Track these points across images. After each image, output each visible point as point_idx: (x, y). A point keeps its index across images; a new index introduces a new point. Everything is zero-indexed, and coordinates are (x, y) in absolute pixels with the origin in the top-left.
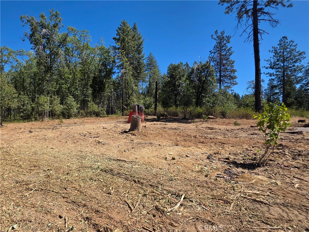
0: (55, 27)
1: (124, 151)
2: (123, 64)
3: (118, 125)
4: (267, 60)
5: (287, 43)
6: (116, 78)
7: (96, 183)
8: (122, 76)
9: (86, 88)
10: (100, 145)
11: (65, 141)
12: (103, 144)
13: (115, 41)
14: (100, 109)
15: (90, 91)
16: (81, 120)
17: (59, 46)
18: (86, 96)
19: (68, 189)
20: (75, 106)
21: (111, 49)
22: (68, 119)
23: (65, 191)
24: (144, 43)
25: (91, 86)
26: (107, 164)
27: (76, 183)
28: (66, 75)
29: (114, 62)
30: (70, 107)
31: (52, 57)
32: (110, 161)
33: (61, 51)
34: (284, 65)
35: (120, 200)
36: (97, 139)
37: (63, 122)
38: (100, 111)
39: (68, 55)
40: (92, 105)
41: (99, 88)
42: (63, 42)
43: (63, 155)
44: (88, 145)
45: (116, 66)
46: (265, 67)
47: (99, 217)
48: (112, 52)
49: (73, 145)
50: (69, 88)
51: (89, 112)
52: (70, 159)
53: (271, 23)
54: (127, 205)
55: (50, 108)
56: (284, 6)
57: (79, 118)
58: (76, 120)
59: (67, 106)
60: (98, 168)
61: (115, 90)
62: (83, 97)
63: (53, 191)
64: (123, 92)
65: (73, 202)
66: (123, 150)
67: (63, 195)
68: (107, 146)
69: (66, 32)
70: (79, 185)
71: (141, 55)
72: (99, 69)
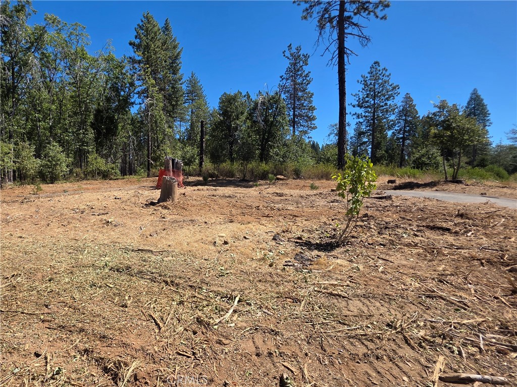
0: (17, 11)
1: (150, 235)
2: (147, 90)
3: (140, 192)
4: (354, 94)
5: (379, 71)
6: (137, 112)
7: (101, 291)
8: (147, 110)
9: (83, 129)
10: (110, 227)
11: (46, 223)
12: (115, 226)
13: (133, 48)
14: (110, 165)
15: (91, 134)
16: (76, 185)
17: (29, 49)
18: (83, 143)
19: (51, 306)
20: (64, 161)
21: (126, 61)
22: (52, 183)
23: (46, 310)
24: (182, 55)
25: (93, 125)
26: (122, 259)
27: (66, 295)
28: (45, 105)
29: (132, 84)
30: (54, 163)
31: (16, 70)
32: (126, 252)
33: (34, 59)
34: (374, 102)
35: (142, 314)
36: (104, 217)
37: (41, 190)
38: (110, 170)
39: (48, 67)
40: (96, 159)
41: (106, 129)
42: (37, 41)
43: (42, 248)
44: (89, 228)
45: (135, 92)
46: (351, 104)
47: (107, 346)
48: (128, 67)
49: (60, 230)
50: (51, 128)
51: (91, 172)
52: (55, 254)
53: (361, 40)
54: (153, 321)
55: (15, 164)
56: (377, 17)
57: (71, 182)
58: (67, 185)
59: (49, 161)
60: (106, 266)
61: (135, 133)
62: (79, 145)
63: (22, 313)
64: (149, 138)
65: (60, 327)
66: (149, 233)
67: (42, 317)
68: (121, 229)
70: (71, 297)
71: (178, 76)
72: (106, 97)
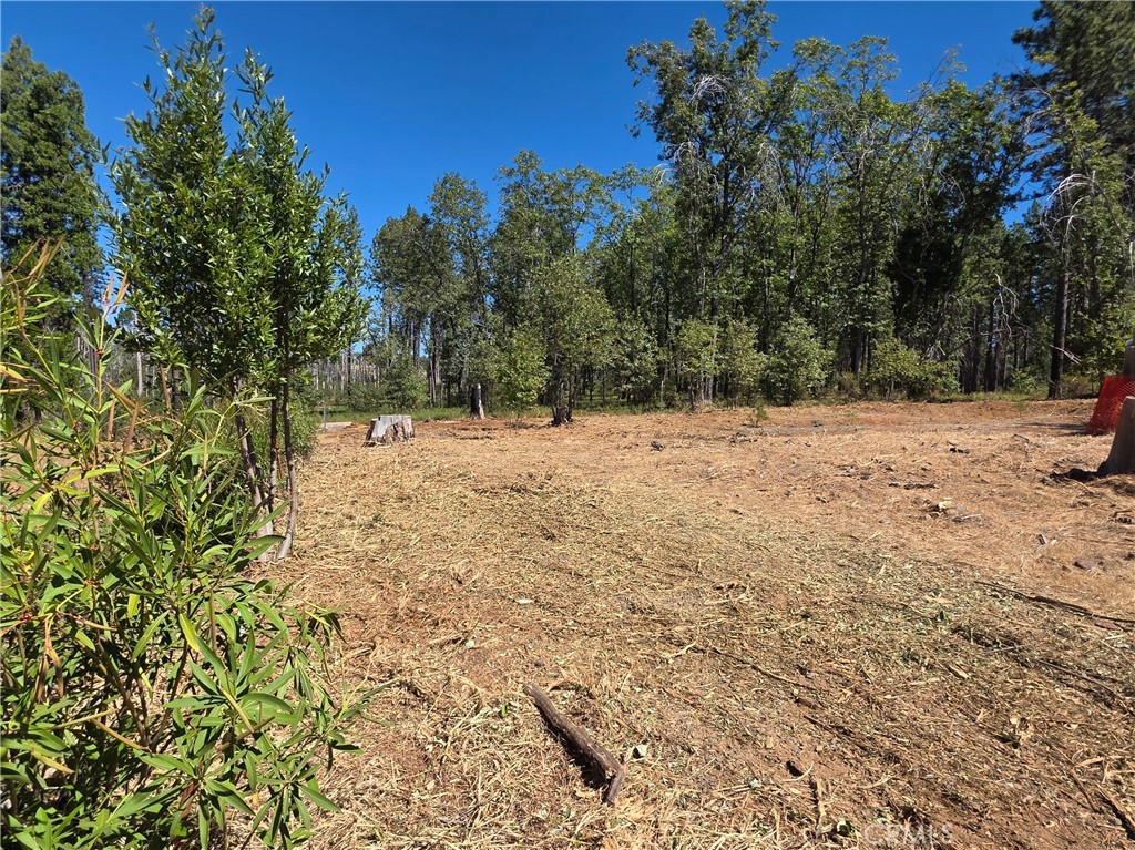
0: (743, 57)
1: (1076, 564)
2: (1067, 152)
3: (1032, 439)
6: (1021, 220)
7: (934, 680)
8: (1059, 209)
9: (866, 281)
10: (941, 521)
11: (783, 490)
12: (958, 521)
13: (1026, 47)
14: (932, 365)
15: (885, 291)
16: (841, 412)
17: (758, 127)
18: (863, 312)
19: (813, 674)
20: (815, 355)
21: (1000, 91)
22: (786, 405)
23: (802, 680)
25: (891, 271)
26: (985, 610)
27: (844, 661)
28: (782, 239)
29: (1014, 148)
30: (794, 361)
31: (731, 176)
32: (995, 596)
33: (767, 148)
35: (1072, 784)
36: (925, 495)
37: (766, 418)
38: (931, 377)
39: (795, 157)
40: (895, 349)
41: (927, 275)
42: (777, 107)
43: (779, 542)
44: (883, 516)
45: (1024, 165)
47: (965, 826)
48: (1003, 103)
49: (816, 509)
50: (792, 286)
51: (878, 381)
52: (809, 561)
54: (1119, 822)
55: (719, 365)
57: (830, 404)
58: (821, 411)
59: (784, 357)
60: (942, 618)
61: (1014, 279)
62: (853, 320)
63: (754, 668)
64: (1061, 287)
65: (838, 728)
66: (1071, 557)
67: (796, 691)
68: (977, 532)
69: (790, 66)
70: (857, 669)
72: (932, 195)
